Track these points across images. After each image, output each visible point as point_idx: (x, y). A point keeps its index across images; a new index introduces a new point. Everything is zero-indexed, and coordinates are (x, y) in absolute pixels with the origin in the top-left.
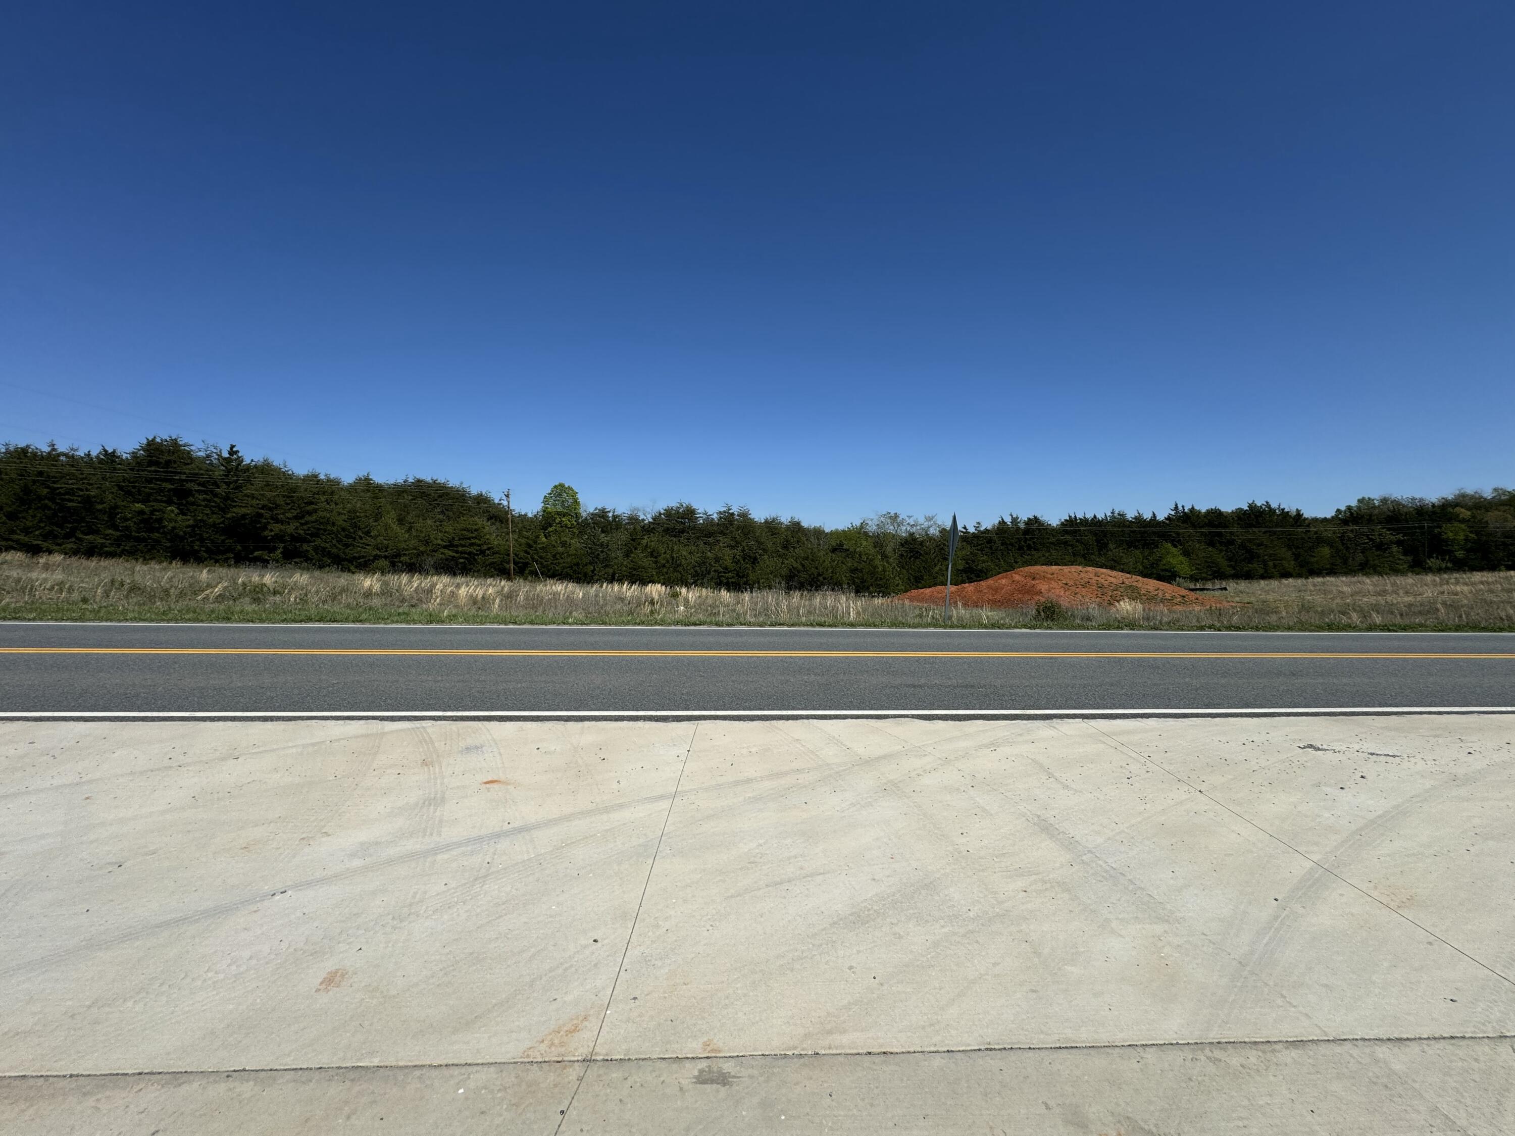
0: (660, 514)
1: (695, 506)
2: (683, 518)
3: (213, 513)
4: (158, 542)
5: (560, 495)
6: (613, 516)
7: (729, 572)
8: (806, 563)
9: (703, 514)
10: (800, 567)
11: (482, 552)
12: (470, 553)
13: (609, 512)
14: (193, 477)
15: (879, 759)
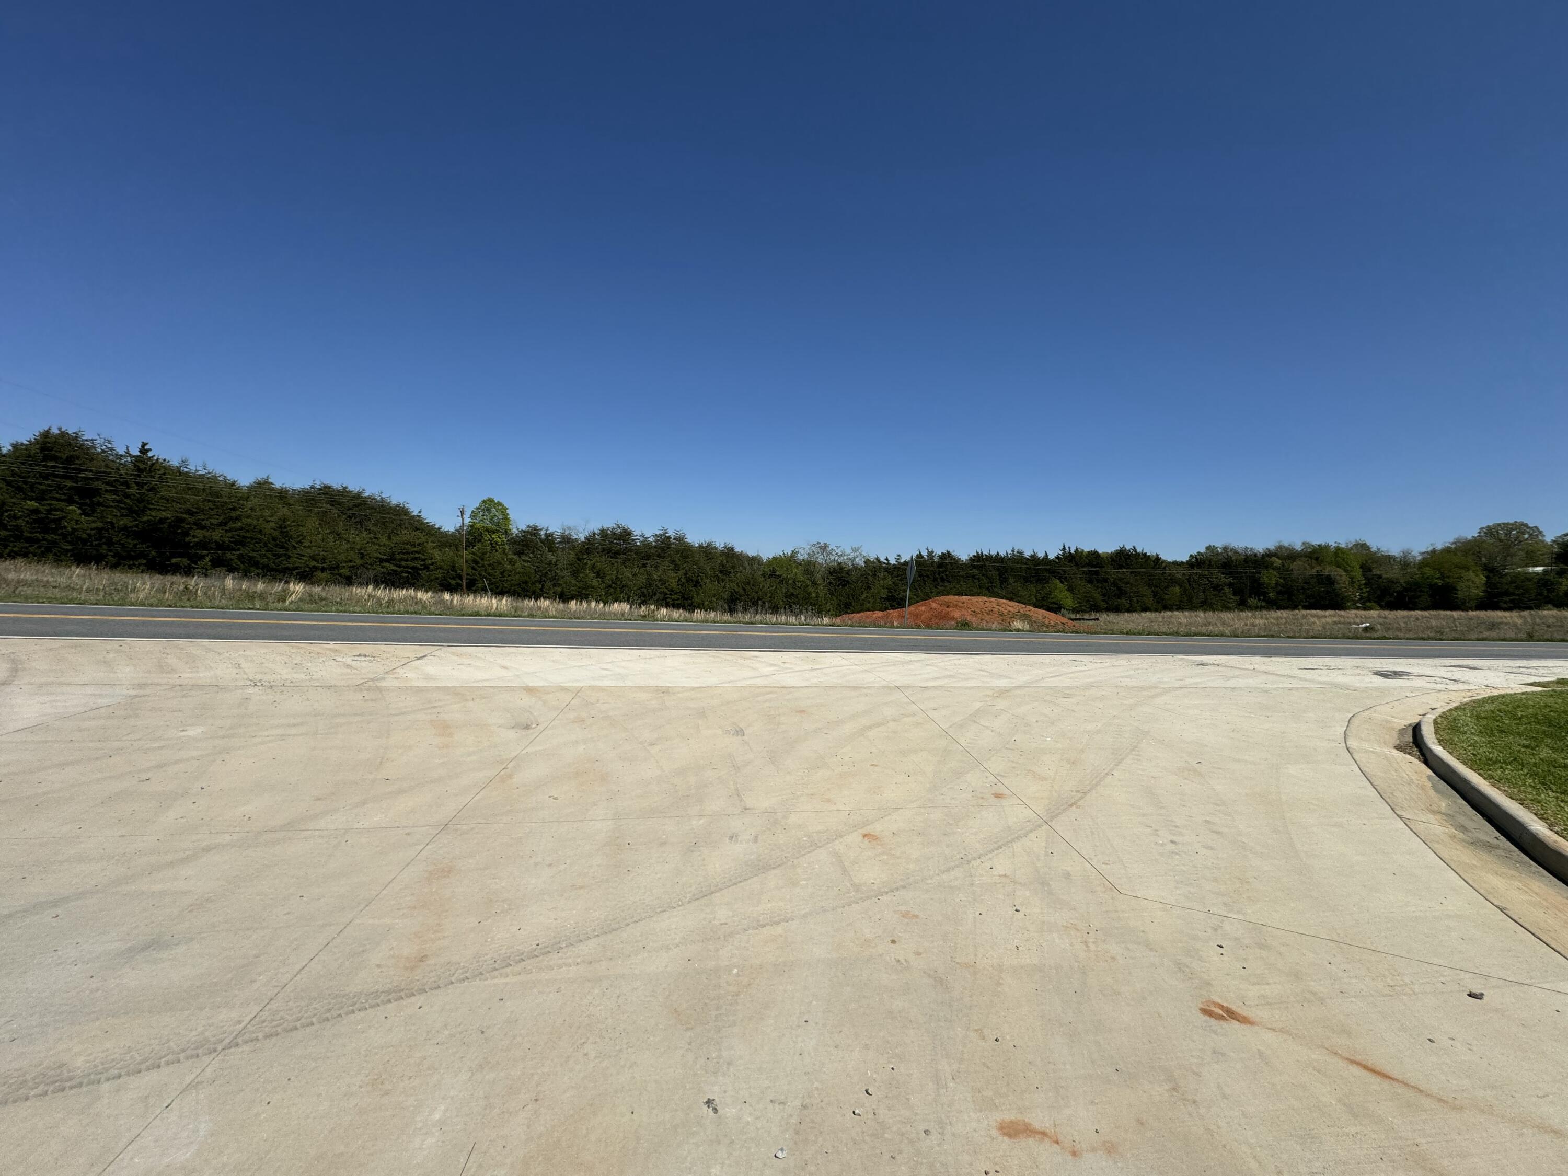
0: (594, 534)
1: (631, 528)
2: (619, 539)
3: (123, 515)
4: (54, 543)
5: (489, 510)
6: (546, 533)
7: (675, 594)
8: (747, 588)
9: (640, 536)
10: (742, 592)
11: (426, 567)
12: (413, 568)
13: (541, 530)
14: (100, 476)
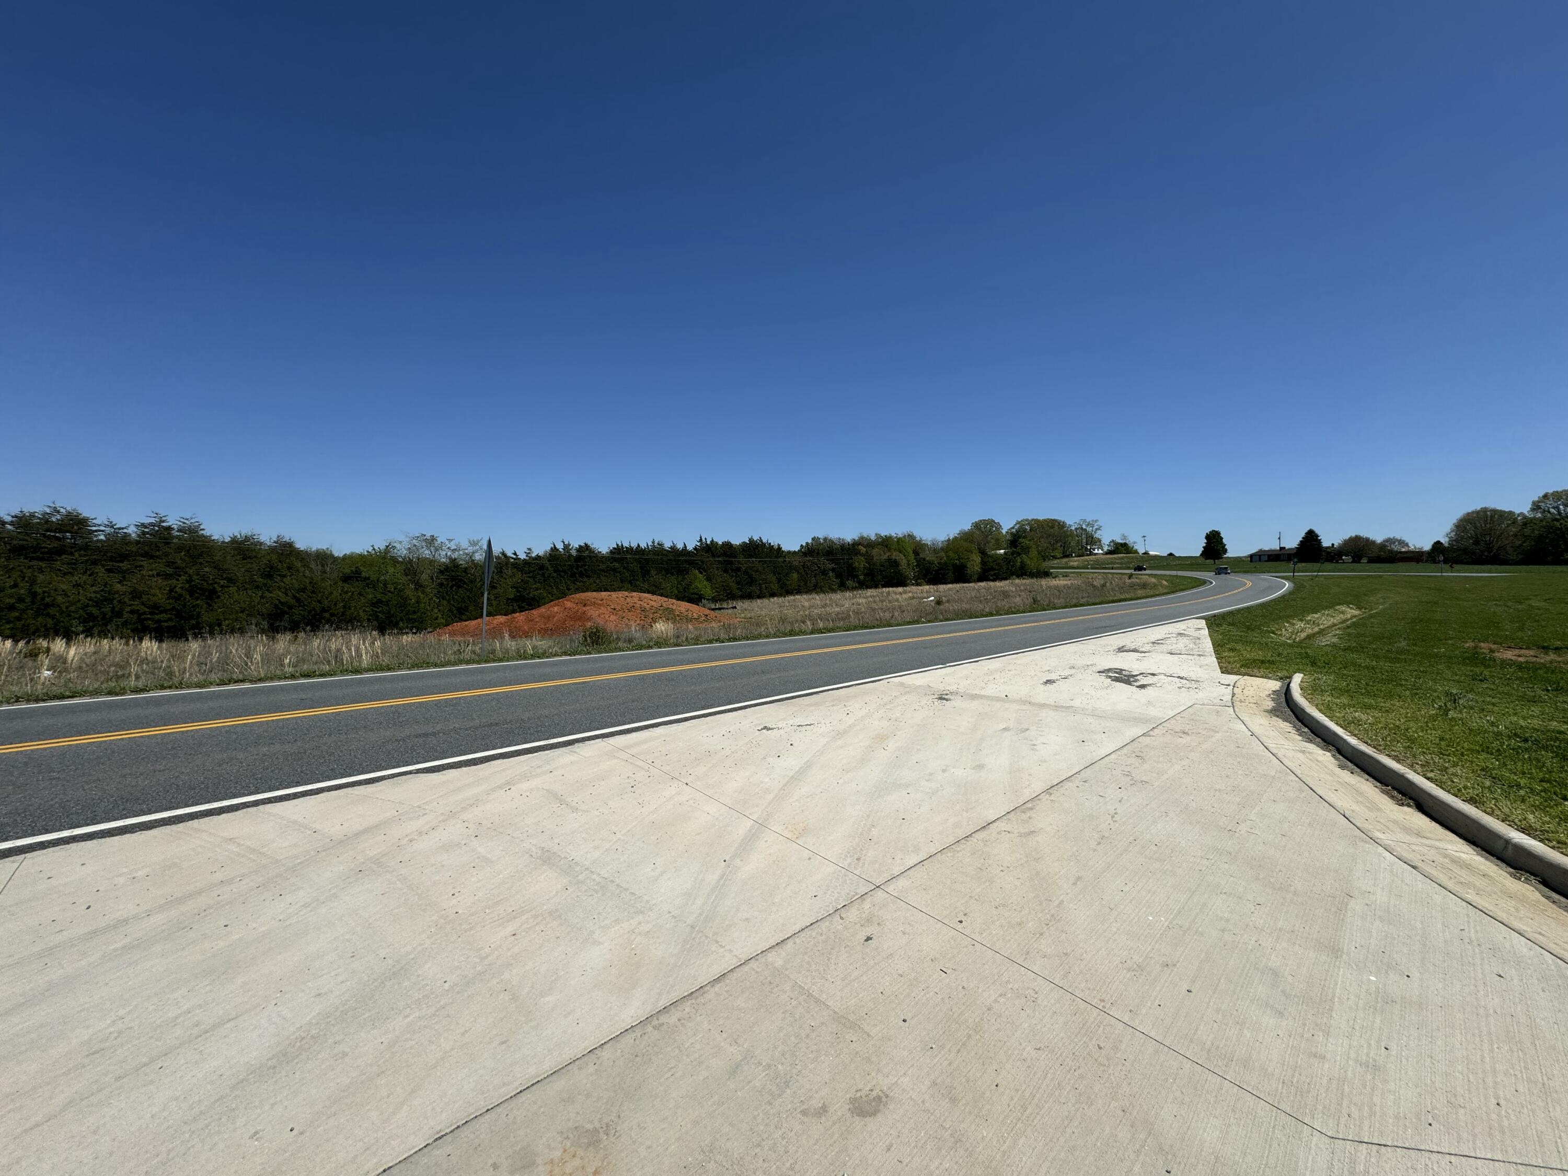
2: (58, 531)
7: (165, 611)
8: (302, 596)
9: (106, 526)
10: (293, 602)
15: (358, 835)
